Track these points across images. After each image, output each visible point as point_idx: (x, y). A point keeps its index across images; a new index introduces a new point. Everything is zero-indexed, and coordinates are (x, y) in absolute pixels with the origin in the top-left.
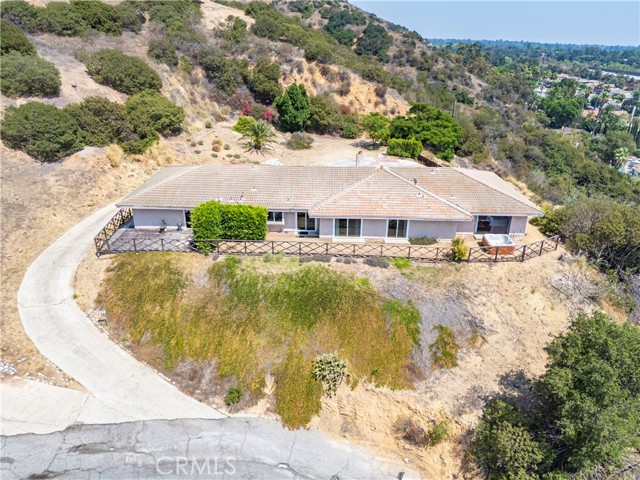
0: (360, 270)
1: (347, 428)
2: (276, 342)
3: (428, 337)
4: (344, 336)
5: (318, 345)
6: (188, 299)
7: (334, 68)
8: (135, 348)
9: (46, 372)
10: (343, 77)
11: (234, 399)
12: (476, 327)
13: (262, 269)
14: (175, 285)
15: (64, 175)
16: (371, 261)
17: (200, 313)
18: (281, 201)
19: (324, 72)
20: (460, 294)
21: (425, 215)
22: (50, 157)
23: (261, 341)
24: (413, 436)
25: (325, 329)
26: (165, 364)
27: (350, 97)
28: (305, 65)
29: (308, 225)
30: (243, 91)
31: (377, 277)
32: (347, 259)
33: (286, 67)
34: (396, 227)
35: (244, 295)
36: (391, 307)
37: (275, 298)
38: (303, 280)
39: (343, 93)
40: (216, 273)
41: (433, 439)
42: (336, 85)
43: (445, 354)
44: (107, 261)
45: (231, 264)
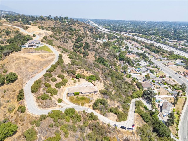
0: (86, 96)
1: (86, 106)
2: (81, 102)
3: (90, 100)
4: (85, 101)
5: (84, 101)
6: (75, 99)
7: (82, 70)
8: (72, 103)
9: (68, 104)
10: (83, 71)
11: (79, 105)
12: (93, 99)
13: (79, 97)
14: (74, 99)
15: (61, 90)
16: (87, 96)
17: (76, 100)
18: (80, 91)
19: (81, 70)
20: (92, 97)
21: (90, 92)
22: (59, 88)
23: (80, 101)
24: (89, 106)
25: (84, 100)
26: (74, 103)
27: (84, 73)
28: (79, 70)
29: (82, 93)
30: (71, 74)
31: (87, 97)
32: (85, 96)
33: (76, 70)
34: (88, 93)
35: (78, 99)
36: (88, 99)
37: (80, 99)
38: (82, 97)
39: (83, 73)
40: (76, 97)
41: (91, 106)
42: (82, 72)
43: (91, 101)
44: (69, 97)
45: (77, 97)
